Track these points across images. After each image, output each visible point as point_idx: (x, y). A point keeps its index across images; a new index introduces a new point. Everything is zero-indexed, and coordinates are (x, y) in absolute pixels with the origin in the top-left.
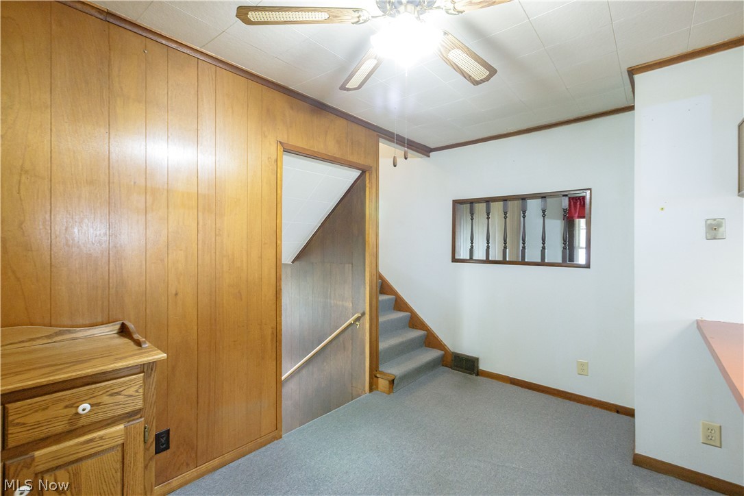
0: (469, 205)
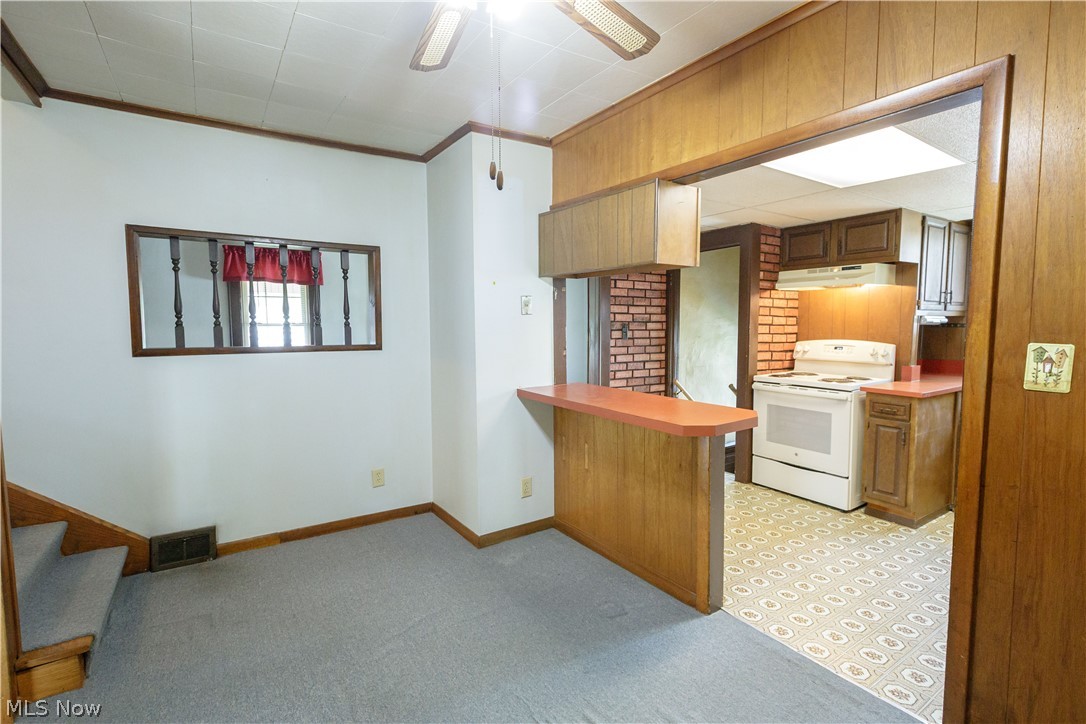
0: (167, 241)
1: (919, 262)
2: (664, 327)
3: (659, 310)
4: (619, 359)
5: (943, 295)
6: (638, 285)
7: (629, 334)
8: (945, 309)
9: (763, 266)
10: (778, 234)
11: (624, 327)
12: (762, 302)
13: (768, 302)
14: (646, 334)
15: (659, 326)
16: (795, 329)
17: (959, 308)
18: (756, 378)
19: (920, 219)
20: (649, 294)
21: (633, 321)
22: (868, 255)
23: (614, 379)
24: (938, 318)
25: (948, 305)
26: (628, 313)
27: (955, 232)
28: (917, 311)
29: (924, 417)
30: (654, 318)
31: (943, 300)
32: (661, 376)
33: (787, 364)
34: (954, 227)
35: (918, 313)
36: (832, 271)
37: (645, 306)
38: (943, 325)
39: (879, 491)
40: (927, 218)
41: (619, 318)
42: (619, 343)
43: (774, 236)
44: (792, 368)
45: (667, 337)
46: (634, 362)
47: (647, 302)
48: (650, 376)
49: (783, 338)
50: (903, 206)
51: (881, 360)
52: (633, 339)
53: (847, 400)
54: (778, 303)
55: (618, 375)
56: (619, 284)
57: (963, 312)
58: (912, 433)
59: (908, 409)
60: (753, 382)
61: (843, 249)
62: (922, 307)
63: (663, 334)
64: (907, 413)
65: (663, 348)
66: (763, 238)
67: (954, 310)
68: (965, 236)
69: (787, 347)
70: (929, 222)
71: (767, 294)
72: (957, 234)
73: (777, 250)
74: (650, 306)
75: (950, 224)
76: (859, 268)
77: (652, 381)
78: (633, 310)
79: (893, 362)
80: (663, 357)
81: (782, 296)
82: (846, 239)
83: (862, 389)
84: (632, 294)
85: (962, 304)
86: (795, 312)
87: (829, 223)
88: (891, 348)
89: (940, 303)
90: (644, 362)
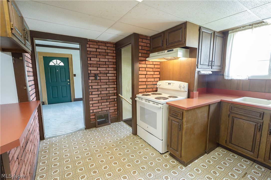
1: (197, 47)
2: (115, 75)
3: (113, 69)
4: (94, 87)
5: (210, 62)
6: (103, 60)
7: (98, 78)
8: (211, 68)
9: (140, 51)
10: (149, 38)
11: (96, 76)
12: (140, 66)
13: (144, 66)
14: (107, 78)
15: (113, 75)
16: (159, 76)
17: (218, 68)
18: (137, 95)
19: (198, 28)
20: (107, 63)
21: (100, 73)
22: (176, 44)
23: (92, 94)
24: (208, 72)
25: (213, 66)
26: (97, 70)
27: (217, 36)
28: (196, 69)
29: (190, 118)
30: (110, 72)
31: (210, 64)
32: (115, 93)
33: (154, 89)
34: (216, 34)
35: (197, 70)
36: (164, 52)
37: (106, 68)
38: (210, 75)
39: (172, 148)
40: (202, 28)
41: (92, 72)
42: (93, 81)
43: (147, 39)
44: (157, 91)
45: (116, 79)
46: (101, 88)
47: (107, 66)
48: (109, 93)
49: (153, 80)
50: (188, 21)
51: (182, 90)
52: (100, 80)
53: (161, 108)
54: (148, 66)
55: (93, 93)
56: (92, 59)
57: (221, 69)
58: (183, 125)
59: (181, 114)
60: (136, 97)
61: (168, 43)
62: (199, 67)
63: (115, 78)
64: (181, 116)
65: (115, 83)
66: (140, 40)
67: (215, 69)
68: (222, 38)
69: (154, 83)
70: (203, 30)
71: (144, 62)
72: (217, 37)
73: (148, 45)
74: (108, 67)
75: (214, 32)
76: (173, 50)
77: (110, 95)
78: (99, 69)
79: (187, 90)
80: (115, 86)
81: (151, 63)
82: (169, 38)
83: (167, 103)
84: (99, 63)
85: (220, 66)
86: (159, 70)
87: (164, 32)
88: (186, 85)
89: (209, 65)
90: (106, 88)
